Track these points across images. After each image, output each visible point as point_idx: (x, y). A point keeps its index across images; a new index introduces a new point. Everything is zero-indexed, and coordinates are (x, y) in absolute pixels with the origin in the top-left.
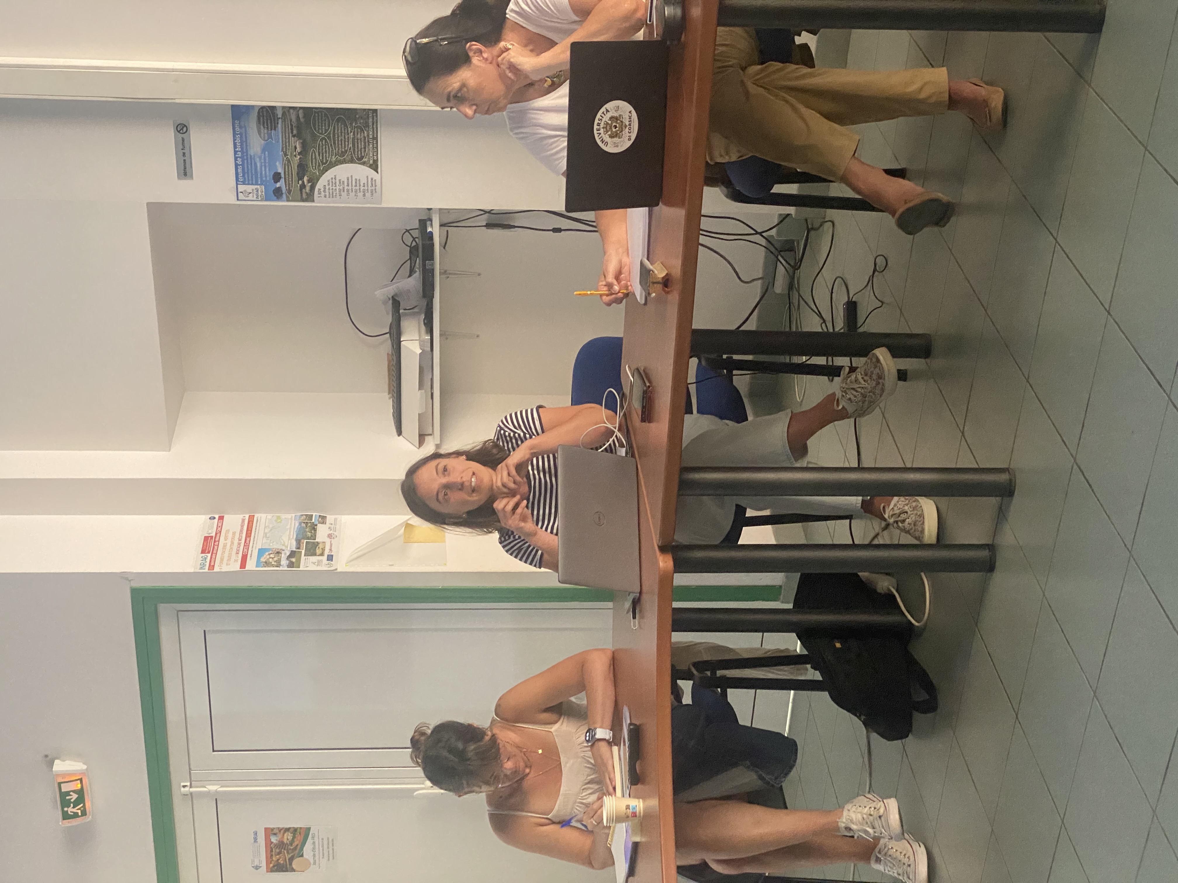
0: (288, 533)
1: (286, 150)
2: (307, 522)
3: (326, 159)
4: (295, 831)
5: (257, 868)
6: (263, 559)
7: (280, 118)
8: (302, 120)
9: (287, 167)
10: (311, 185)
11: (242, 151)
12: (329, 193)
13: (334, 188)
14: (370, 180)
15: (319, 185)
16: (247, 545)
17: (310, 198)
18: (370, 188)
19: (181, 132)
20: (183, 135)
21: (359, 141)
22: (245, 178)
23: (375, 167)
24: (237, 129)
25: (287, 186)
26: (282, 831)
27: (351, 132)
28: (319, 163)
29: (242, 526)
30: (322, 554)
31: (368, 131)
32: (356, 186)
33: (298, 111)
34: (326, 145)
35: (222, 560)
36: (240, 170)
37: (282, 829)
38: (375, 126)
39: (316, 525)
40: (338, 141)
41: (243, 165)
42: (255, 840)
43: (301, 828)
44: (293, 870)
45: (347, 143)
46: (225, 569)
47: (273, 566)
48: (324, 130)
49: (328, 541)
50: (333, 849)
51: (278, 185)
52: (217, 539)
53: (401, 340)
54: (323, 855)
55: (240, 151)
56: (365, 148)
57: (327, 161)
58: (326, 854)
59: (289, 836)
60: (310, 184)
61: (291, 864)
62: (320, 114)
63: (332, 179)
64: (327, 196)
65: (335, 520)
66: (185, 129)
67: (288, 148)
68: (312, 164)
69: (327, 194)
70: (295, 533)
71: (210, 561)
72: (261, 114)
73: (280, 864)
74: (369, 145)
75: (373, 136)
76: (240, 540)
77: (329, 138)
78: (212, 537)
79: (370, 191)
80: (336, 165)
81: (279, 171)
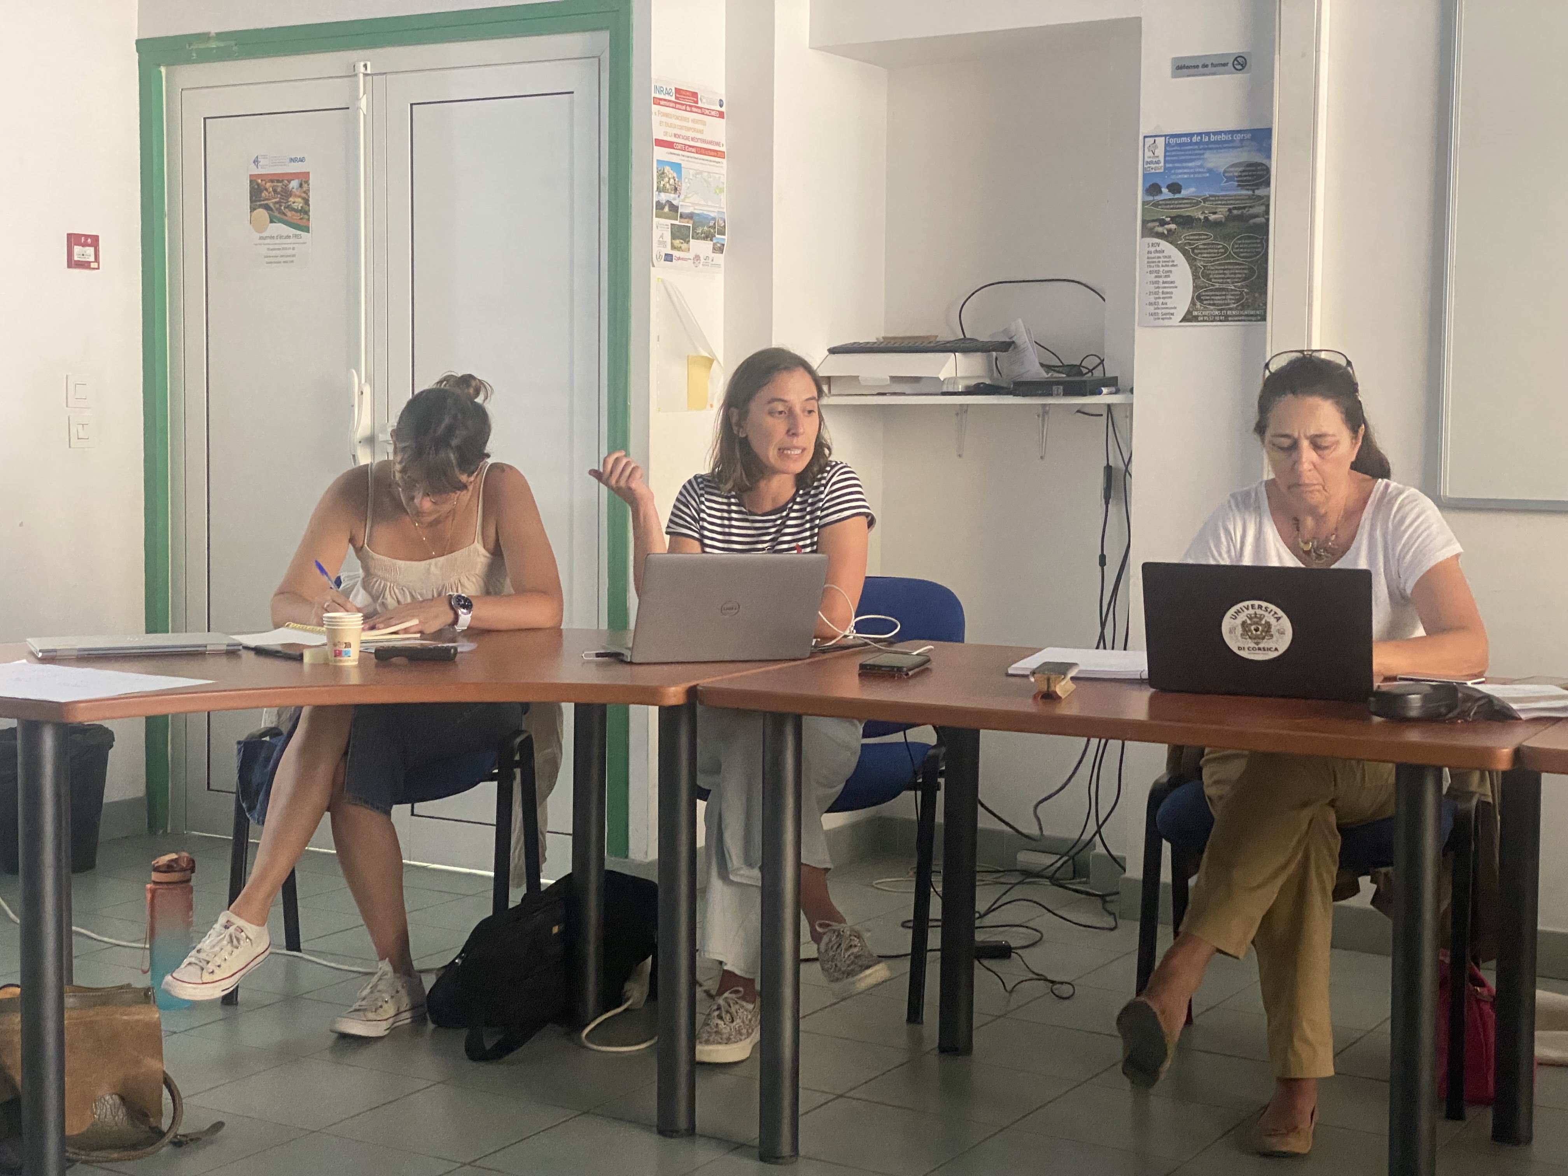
0: (702, 202)
1: (1211, 201)
2: (715, 228)
3: (1199, 253)
4: (304, 211)
5: (256, 162)
6: (667, 169)
7: (1254, 192)
8: (1252, 221)
9: (1189, 201)
10: (1164, 233)
11: (1210, 142)
12: (1154, 258)
13: (1160, 264)
14: (1172, 311)
15: (1164, 245)
16: (685, 148)
17: (1148, 232)
18: (1160, 311)
19: (1236, 62)
20: (1230, 65)
21: (1224, 297)
22: (1173, 146)
23: (1189, 318)
24: (1239, 137)
25: (1163, 202)
26: (304, 195)
27: (1234, 286)
28: (1194, 244)
29: (711, 143)
30: (673, 247)
31: (1236, 309)
32: (1163, 293)
33: (1263, 217)
34: (1218, 253)
35: (666, 115)
36: (1184, 139)
37: (307, 194)
38: (1243, 318)
39: (711, 240)
40: (1224, 270)
41: (1191, 144)
42: (292, 160)
43: (309, 220)
44: (253, 209)
45: (1221, 280)
46: (655, 119)
47: (659, 183)
48: (1238, 250)
49: (691, 255)
50: (280, 262)
51: (1165, 190)
52: (694, 109)
53: (957, 354)
54: (272, 250)
55: (1209, 139)
56: (1214, 305)
57: (1197, 254)
58: (274, 253)
59: (298, 204)
60: (1166, 232)
61: (260, 206)
62: (1259, 245)
63: (1173, 261)
64: (1150, 255)
65: (719, 265)
66: (1239, 67)
67: (1214, 203)
68: (1192, 235)
69: (1153, 255)
70: (701, 212)
71: (665, 100)
72: (1259, 168)
73: (261, 192)
74: (1219, 310)
75: (1231, 316)
76: (693, 139)
77: (1228, 258)
78: (697, 102)
79: (1156, 311)
80: (1192, 266)
81: (1183, 192)
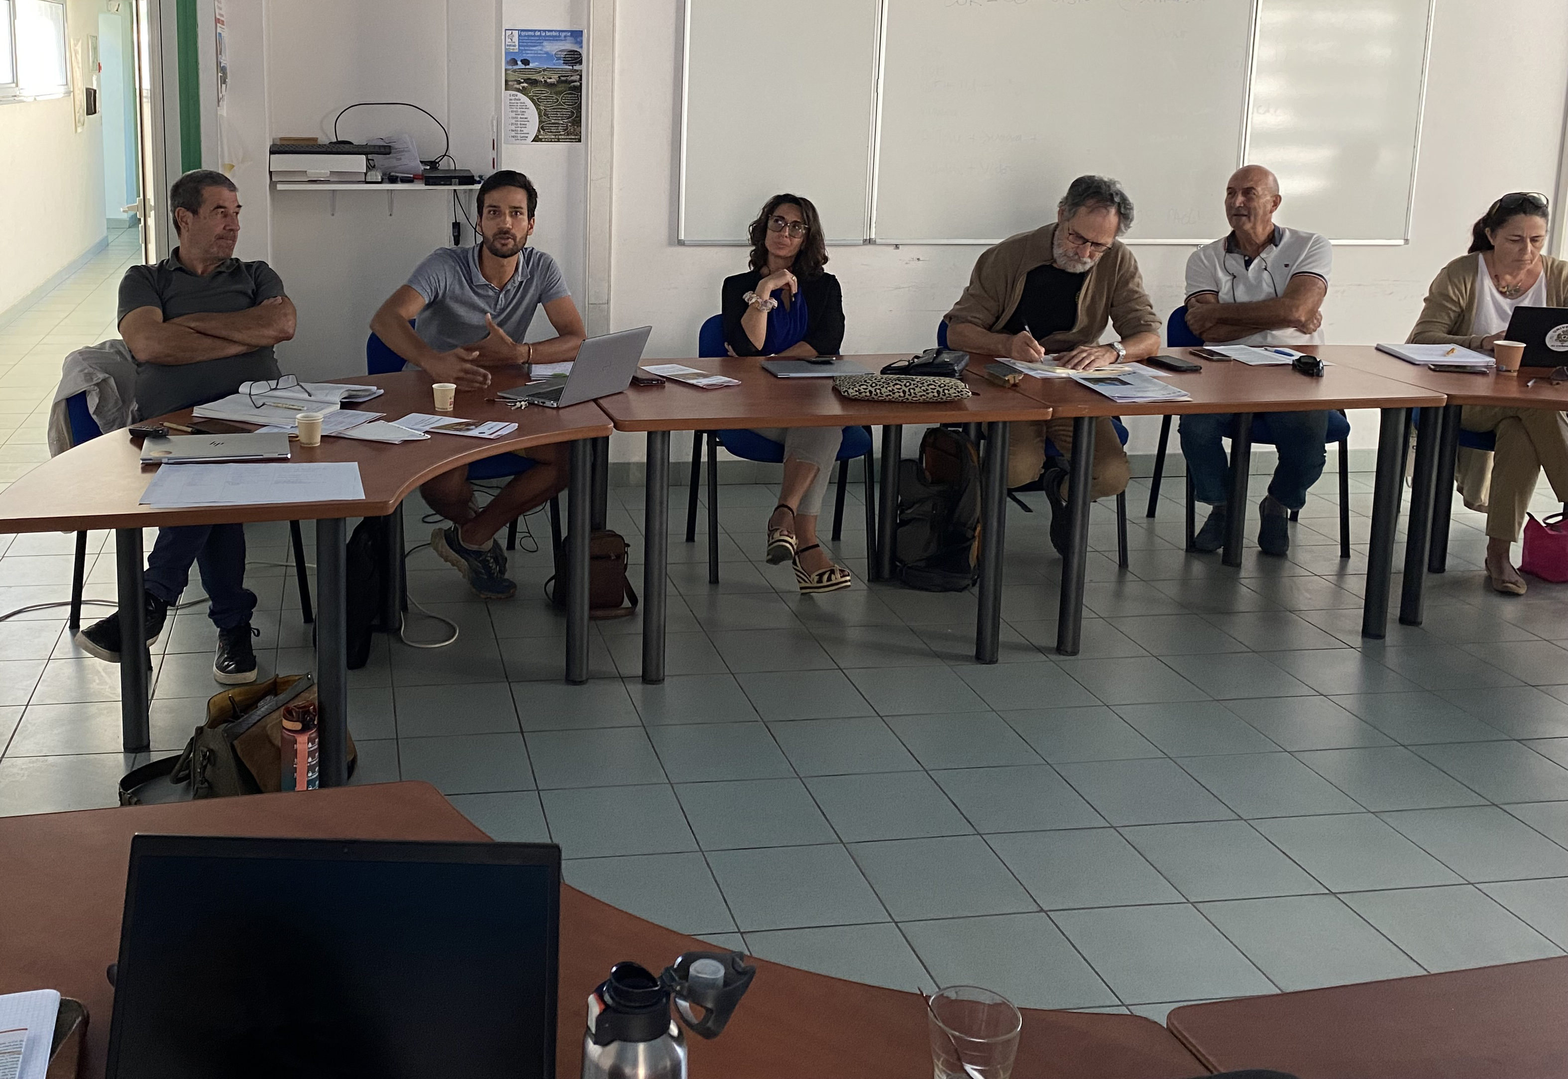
1: (548, 71)
3: (542, 101)
7: (573, 67)
8: (572, 85)
9: (534, 70)
10: (520, 89)
11: (546, 36)
12: (514, 103)
13: (518, 107)
14: (525, 135)
15: (520, 95)
17: (509, 87)
18: (519, 135)
21: (557, 128)
22: (524, 37)
23: (537, 139)
24: (563, 34)
25: (518, 70)
27: (563, 122)
28: (538, 96)
31: (564, 135)
32: (521, 125)
33: (577, 81)
34: (553, 102)
36: (530, 33)
38: (566, 140)
40: (556, 112)
41: (535, 36)
45: (555, 118)
48: (565, 101)
51: (519, 63)
55: (546, 34)
56: (551, 132)
57: (540, 102)
62: (576, 99)
63: (526, 106)
64: (511, 101)
67: (550, 72)
68: (537, 91)
69: (513, 101)
72: (576, 53)
74: (554, 135)
75: (560, 139)
77: (559, 105)
79: (516, 135)
80: (537, 109)
81: (531, 64)
